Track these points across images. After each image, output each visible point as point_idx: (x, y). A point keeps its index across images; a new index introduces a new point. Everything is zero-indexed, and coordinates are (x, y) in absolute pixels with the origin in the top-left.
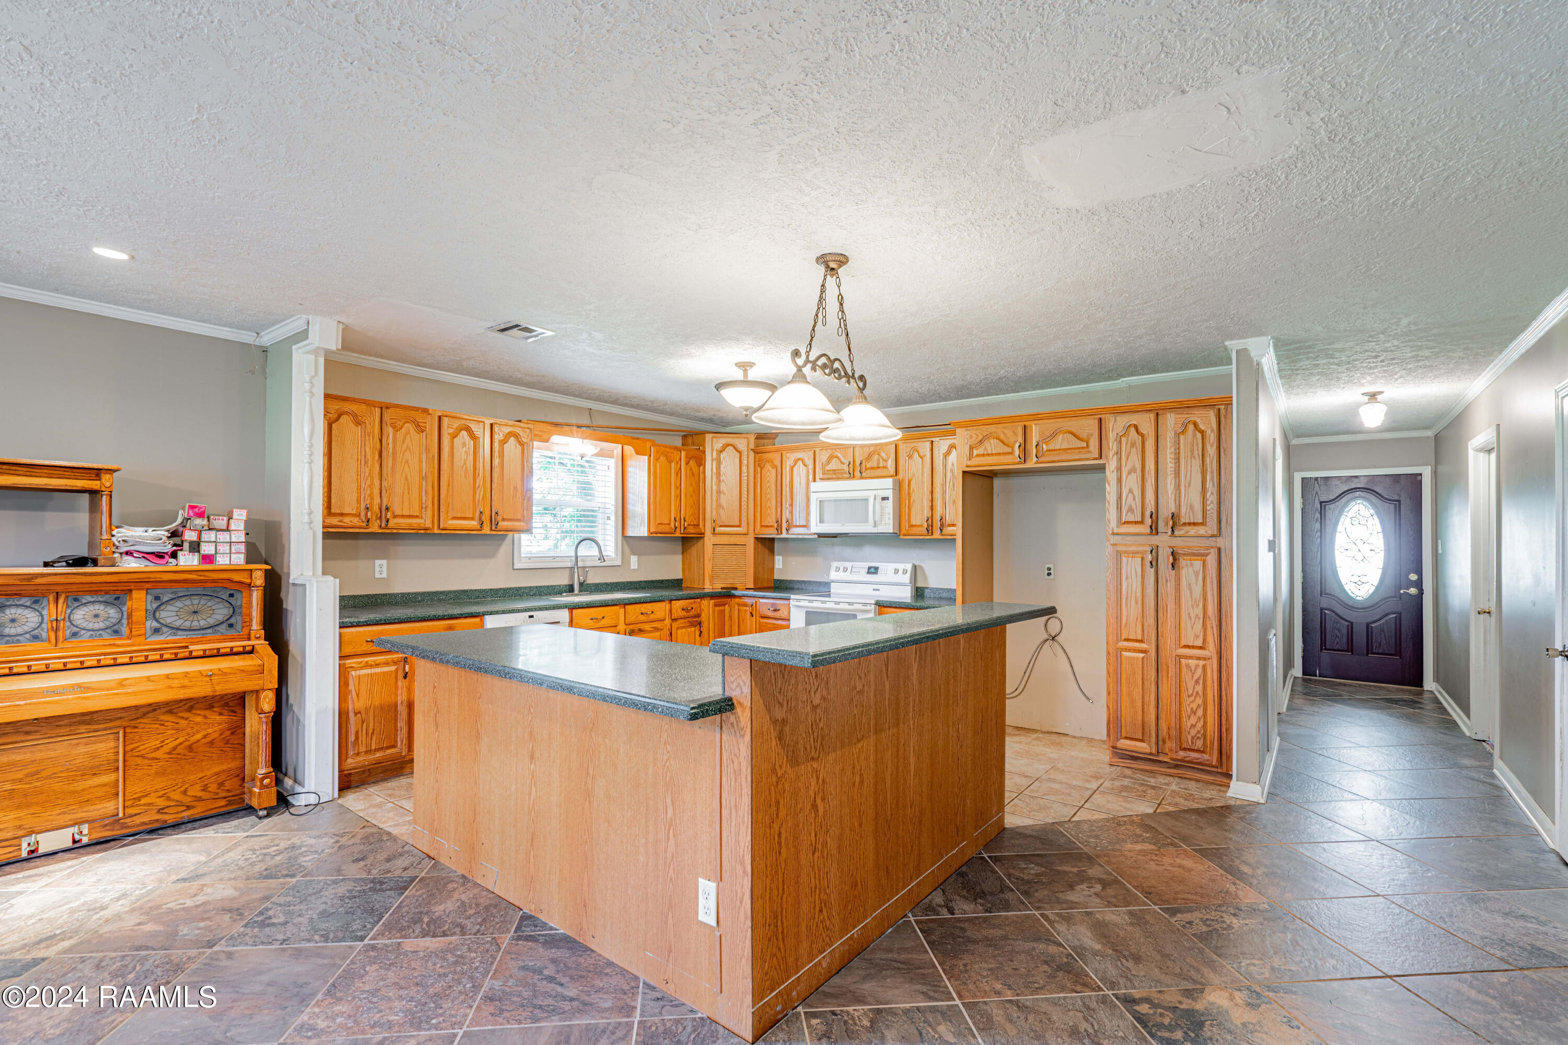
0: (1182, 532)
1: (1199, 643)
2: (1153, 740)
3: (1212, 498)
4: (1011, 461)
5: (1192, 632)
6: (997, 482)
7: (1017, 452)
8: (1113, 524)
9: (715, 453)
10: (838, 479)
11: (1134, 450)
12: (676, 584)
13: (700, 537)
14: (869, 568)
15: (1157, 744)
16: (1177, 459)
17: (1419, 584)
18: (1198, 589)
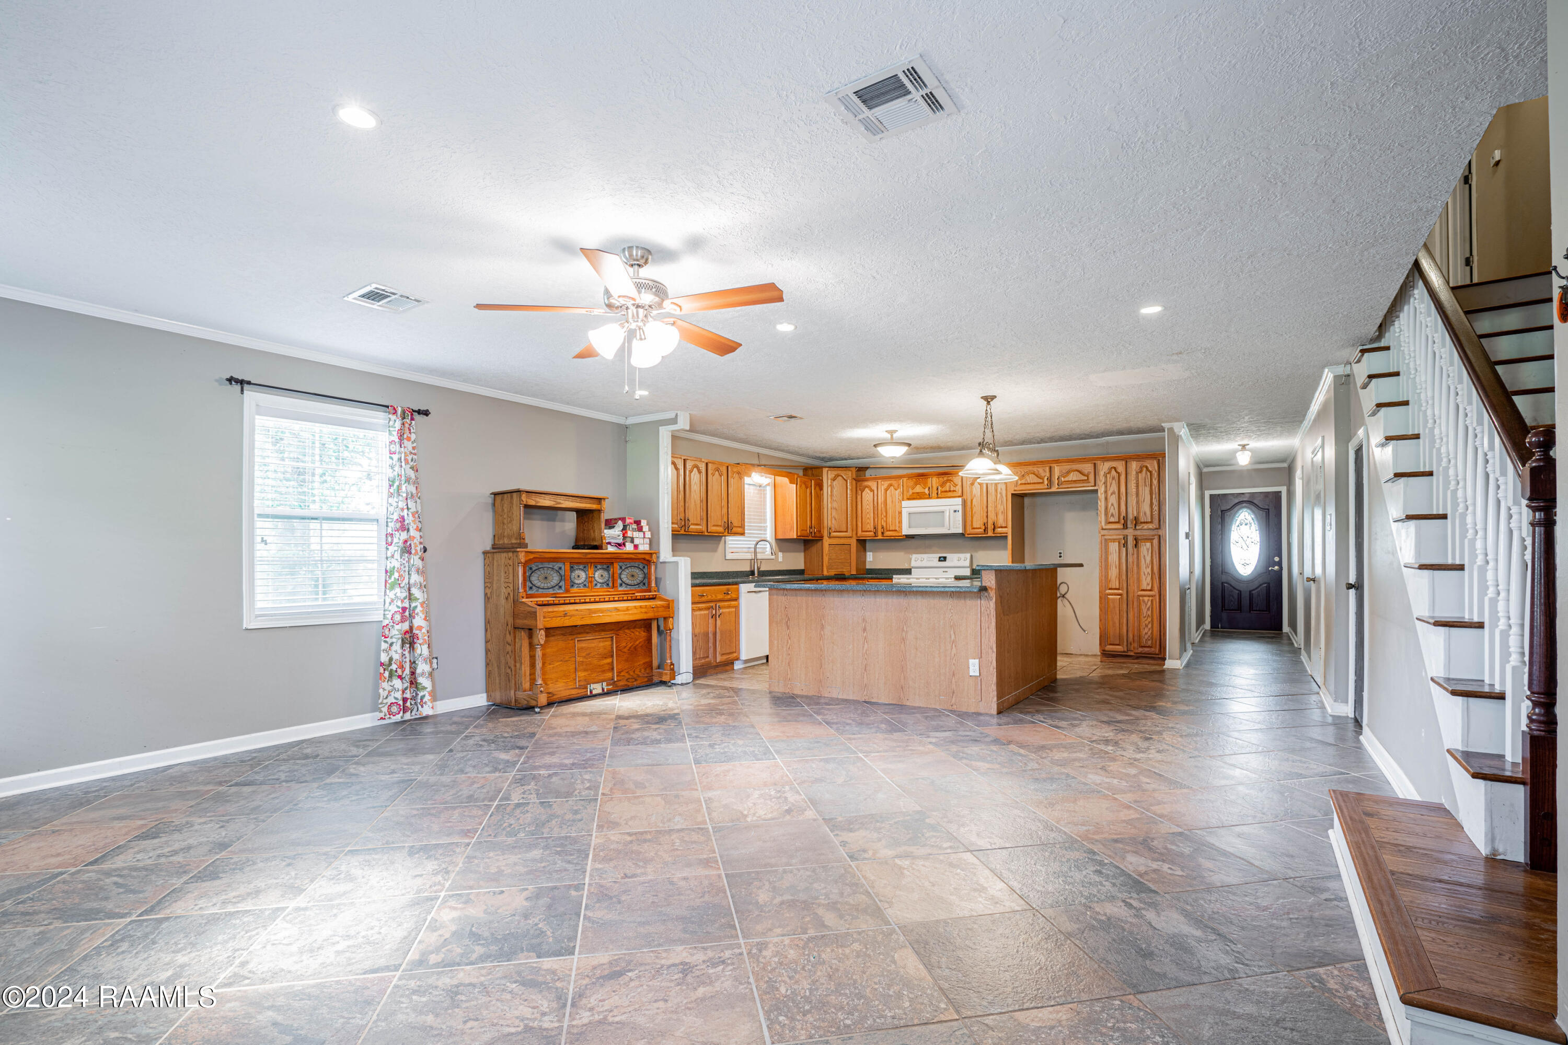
0: (1140, 527)
1: (1149, 588)
2: (1125, 643)
3: (1156, 508)
4: (1042, 488)
5: (1146, 582)
6: (1026, 500)
7: (1046, 482)
8: (1103, 524)
9: (829, 481)
10: (921, 498)
11: (1114, 481)
12: (801, 572)
13: (821, 539)
14: (940, 558)
15: (1127, 646)
16: (1137, 486)
17: (1280, 564)
18: (1148, 559)
